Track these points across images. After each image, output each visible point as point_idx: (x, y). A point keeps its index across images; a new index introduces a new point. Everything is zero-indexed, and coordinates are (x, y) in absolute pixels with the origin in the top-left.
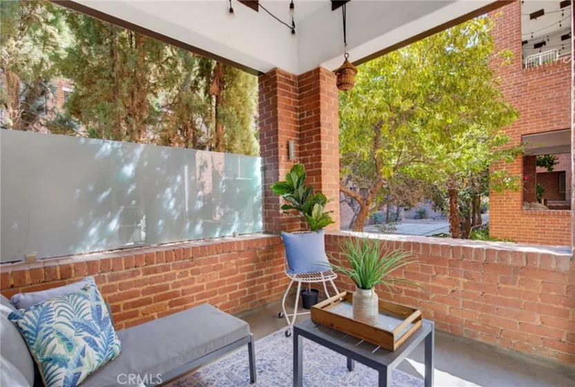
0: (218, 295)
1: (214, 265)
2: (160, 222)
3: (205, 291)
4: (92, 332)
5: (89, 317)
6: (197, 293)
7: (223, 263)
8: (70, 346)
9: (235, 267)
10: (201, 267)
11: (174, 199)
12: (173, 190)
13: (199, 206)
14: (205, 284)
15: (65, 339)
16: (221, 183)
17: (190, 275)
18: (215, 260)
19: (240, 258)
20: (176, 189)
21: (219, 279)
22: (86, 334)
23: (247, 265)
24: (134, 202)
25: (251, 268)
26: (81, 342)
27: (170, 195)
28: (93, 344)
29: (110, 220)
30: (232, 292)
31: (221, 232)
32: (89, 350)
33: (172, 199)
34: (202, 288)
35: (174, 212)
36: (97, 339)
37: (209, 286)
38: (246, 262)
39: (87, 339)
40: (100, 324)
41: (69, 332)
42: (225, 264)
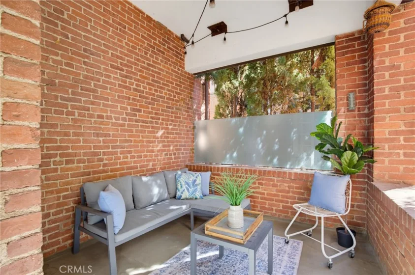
0: (274, 202)
1: (272, 183)
2: (254, 155)
3: (266, 196)
4: (189, 186)
5: (191, 182)
6: (261, 196)
7: (279, 184)
8: (181, 187)
9: (287, 189)
10: (264, 182)
11: (261, 144)
12: (261, 139)
13: (276, 148)
14: (266, 192)
15: (181, 185)
16: (292, 133)
17: (257, 184)
18: (273, 180)
19: (292, 184)
20: (263, 138)
21: (275, 192)
22: (187, 186)
23: (298, 190)
24: (243, 144)
25: (302, 194)
26: (184, 187)
27: (259, 142)
28: (188, 190)
29: (233, 153)
30: (284, 204)
31: (291, 165)
32: (186, 190)
33: (260, 143)
34: (263, 194)
35: (261, 150)
36: (190, 189)
37: (268, 194)
38: (297, 188)
39: (186, 188)
40: (193, 185)
41: (183, 183)
42: (280, 185)
